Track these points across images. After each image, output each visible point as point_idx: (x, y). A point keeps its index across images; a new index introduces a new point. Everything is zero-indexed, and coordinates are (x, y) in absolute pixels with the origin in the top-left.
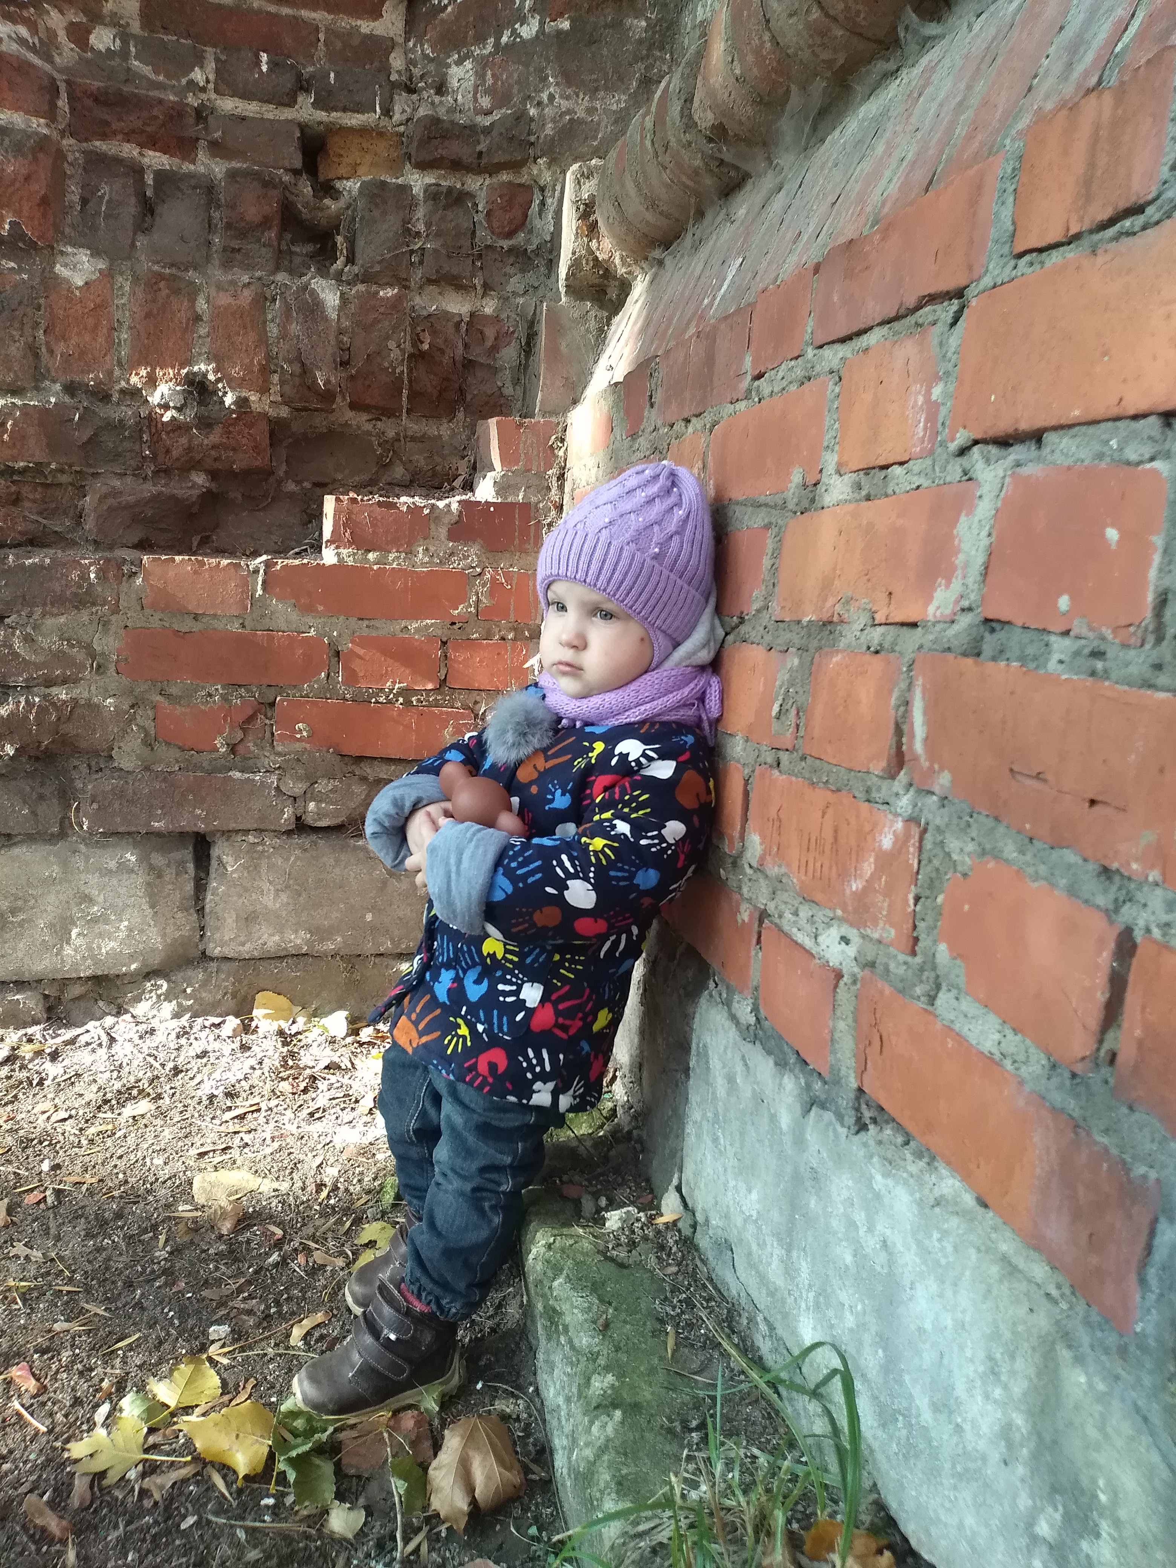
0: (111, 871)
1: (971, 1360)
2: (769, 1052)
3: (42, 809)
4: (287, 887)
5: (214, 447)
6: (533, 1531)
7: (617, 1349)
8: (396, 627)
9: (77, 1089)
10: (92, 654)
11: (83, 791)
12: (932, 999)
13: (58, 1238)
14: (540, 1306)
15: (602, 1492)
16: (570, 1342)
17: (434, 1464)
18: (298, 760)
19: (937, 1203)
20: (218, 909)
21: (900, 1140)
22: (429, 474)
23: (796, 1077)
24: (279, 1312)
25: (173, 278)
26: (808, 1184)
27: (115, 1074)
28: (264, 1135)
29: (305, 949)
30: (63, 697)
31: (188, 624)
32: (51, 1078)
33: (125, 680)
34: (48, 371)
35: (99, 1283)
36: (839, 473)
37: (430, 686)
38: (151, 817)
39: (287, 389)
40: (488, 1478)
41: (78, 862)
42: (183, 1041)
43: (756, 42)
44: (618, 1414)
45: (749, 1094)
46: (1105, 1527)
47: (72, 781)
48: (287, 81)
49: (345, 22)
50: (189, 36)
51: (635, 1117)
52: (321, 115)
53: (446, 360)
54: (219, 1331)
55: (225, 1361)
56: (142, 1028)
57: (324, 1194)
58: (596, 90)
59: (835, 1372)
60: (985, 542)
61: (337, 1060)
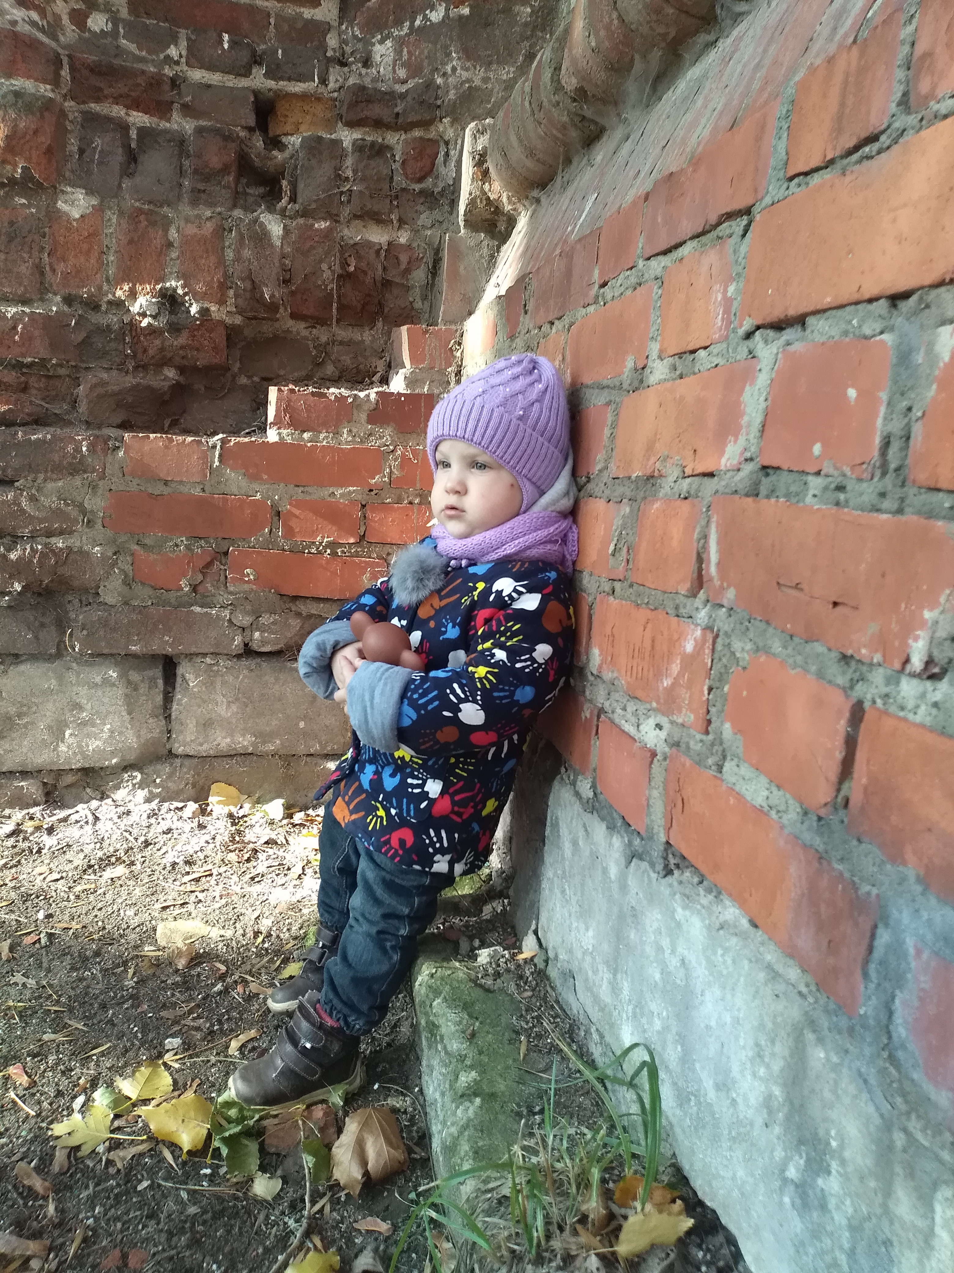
0: (97, 685)
1: (744, 1047)
2: (603, 819)
3: (42, 635)
4: (237, 699)
5: (182, 348)
6: (413, 1196)
7: (481, 1053)
8: (325, 492)
9: (68, 856)
10: (84, 512)
11: (75, 620)
12: (720, 768)
13: (49, 970)
14: (423, 1022)
15: (462, 1160)
16: (445, 1048)
17: (337, 1144)
18: (246, 598)
19: (722, 927)
20: (182, 717)
21: (696, 880)
22: (354, 371)
23: (622, 837)
24: (221, 1030)
25: (151, 212)
26: (629, 920)
27: (98, 845)
28: (215, 894)
29: (250, 749)
30: (61, 545)
31: (159, 489)
32: (47, 847)
33: (109, 533)
34: (51, 285)
35: (80, 1004)
36: (661, 358)
37: (352, 541)
38: (129, 641)
39: (240, 301)
40: (379, 1154)
41: (71, 677)
42: (153, 820)
43: (606, 20)
44: (478, 1101)
45: (587, 853)
46: (834, 1166)
47: (67, 613)
48: (244, 56)
49: (291, 10)
50: (166, 20)
51: (505, 880)
52: (271, 84)
53: (368, 280)
54: (172, 1042)
55: (177, 1066)
56: (121, 810)
57: (260, 939)
58: (490, 63)
59: (644, 1063)
60: (763, 405)
61: (275, 837)
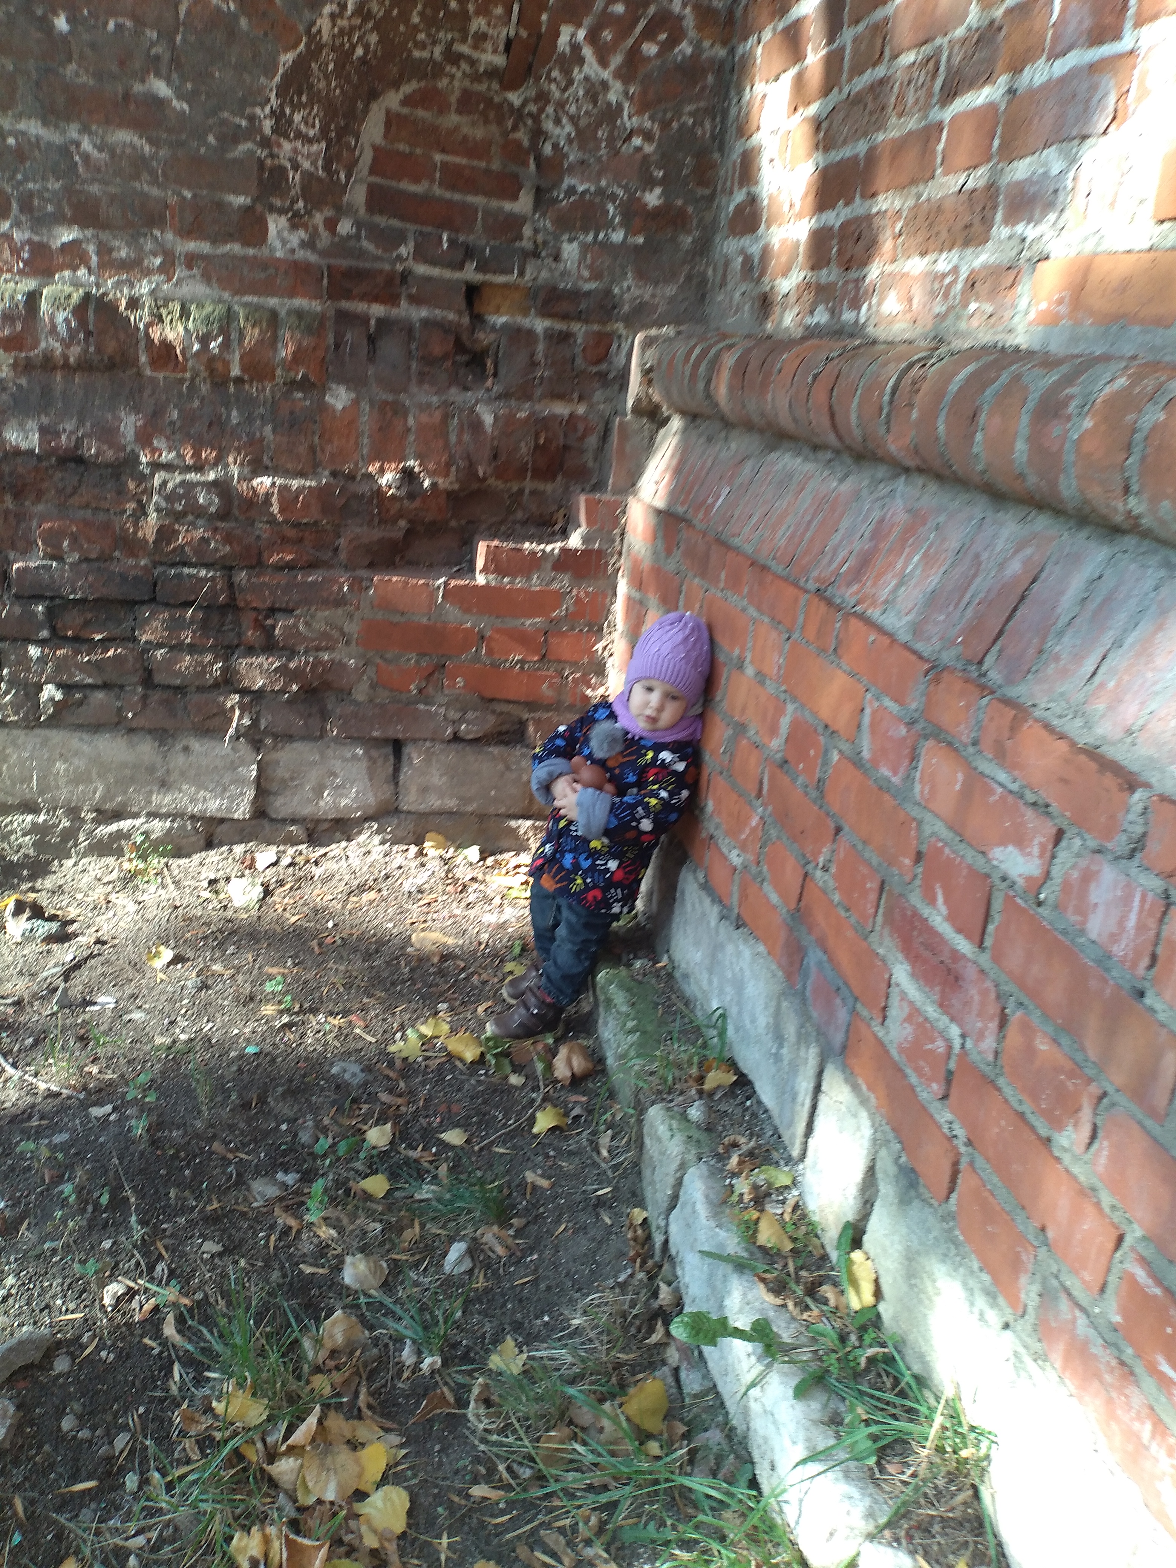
0: (348, 759)
1: (761, 1005)
2: (709, 895)
3: (311, 722)
4: (447, 773)
5: (415, 509)
7: (638, 1012)
8: (517, 623)
9: (333, 883)
10: (343, 634)
11: (334, 712)
12: (761, 884)
14: (601, 999)
16: (615, 1011)
17: (555, 1060)
18: (457, 700)
19: (757, 954)
20: (407, 783)
21: (749, 932)
22: (538, 517)
23: (718, 907)
24: (470, 1000)
25: (393, 402)
26: (719, 948)
27: (353, 876)
28: (444, 915)
29: (455, 809)
30: (326, 658)
31: (397, 618)
32: (317, 876)
33: (361, 649)
34: (321, 461)
35: (377, 983)
36: (751, 664)
37: (536, 659)
38: (372, 729)
39: (460, 475)
40: (579, 1066)
41: (330, 753)
42: (388, 858)
44: (639, 1033)
45: (700, 911)
47: (328, 706)
48: (459, 253)
50: (395, 217)
51: (647, 920)
52: (479, 276)
53: (553, 447)
55: (449, 1019)
56: (363, 850)
57: (482, 947)
58: (658, 282)
59: (721, 1016)
60: (787, 731)
61: (476, 875)
